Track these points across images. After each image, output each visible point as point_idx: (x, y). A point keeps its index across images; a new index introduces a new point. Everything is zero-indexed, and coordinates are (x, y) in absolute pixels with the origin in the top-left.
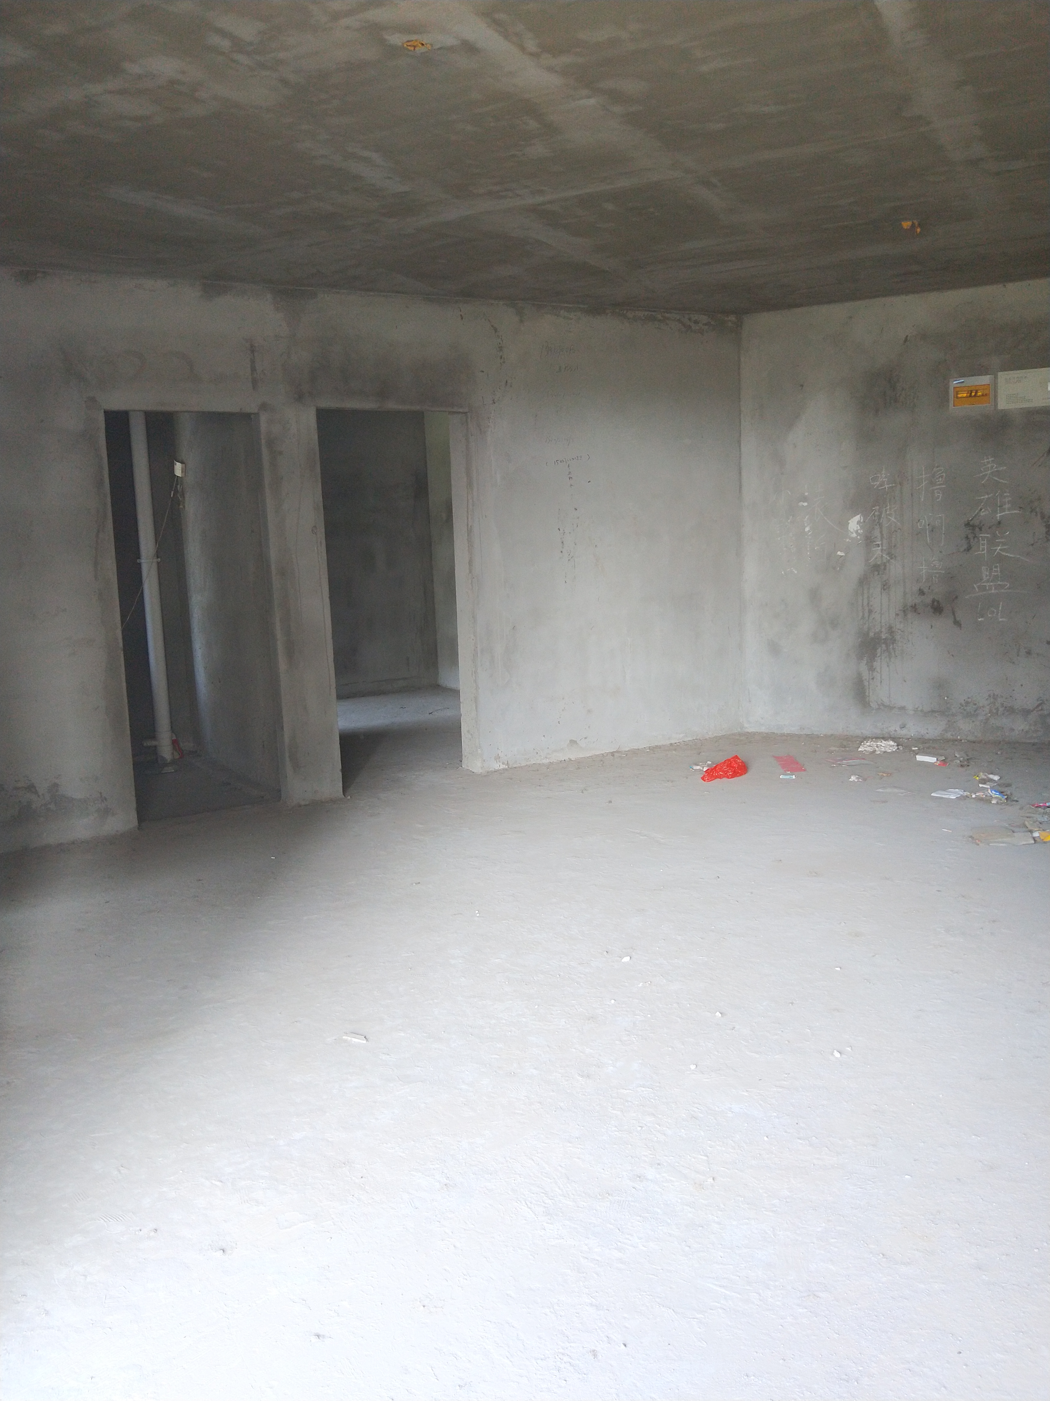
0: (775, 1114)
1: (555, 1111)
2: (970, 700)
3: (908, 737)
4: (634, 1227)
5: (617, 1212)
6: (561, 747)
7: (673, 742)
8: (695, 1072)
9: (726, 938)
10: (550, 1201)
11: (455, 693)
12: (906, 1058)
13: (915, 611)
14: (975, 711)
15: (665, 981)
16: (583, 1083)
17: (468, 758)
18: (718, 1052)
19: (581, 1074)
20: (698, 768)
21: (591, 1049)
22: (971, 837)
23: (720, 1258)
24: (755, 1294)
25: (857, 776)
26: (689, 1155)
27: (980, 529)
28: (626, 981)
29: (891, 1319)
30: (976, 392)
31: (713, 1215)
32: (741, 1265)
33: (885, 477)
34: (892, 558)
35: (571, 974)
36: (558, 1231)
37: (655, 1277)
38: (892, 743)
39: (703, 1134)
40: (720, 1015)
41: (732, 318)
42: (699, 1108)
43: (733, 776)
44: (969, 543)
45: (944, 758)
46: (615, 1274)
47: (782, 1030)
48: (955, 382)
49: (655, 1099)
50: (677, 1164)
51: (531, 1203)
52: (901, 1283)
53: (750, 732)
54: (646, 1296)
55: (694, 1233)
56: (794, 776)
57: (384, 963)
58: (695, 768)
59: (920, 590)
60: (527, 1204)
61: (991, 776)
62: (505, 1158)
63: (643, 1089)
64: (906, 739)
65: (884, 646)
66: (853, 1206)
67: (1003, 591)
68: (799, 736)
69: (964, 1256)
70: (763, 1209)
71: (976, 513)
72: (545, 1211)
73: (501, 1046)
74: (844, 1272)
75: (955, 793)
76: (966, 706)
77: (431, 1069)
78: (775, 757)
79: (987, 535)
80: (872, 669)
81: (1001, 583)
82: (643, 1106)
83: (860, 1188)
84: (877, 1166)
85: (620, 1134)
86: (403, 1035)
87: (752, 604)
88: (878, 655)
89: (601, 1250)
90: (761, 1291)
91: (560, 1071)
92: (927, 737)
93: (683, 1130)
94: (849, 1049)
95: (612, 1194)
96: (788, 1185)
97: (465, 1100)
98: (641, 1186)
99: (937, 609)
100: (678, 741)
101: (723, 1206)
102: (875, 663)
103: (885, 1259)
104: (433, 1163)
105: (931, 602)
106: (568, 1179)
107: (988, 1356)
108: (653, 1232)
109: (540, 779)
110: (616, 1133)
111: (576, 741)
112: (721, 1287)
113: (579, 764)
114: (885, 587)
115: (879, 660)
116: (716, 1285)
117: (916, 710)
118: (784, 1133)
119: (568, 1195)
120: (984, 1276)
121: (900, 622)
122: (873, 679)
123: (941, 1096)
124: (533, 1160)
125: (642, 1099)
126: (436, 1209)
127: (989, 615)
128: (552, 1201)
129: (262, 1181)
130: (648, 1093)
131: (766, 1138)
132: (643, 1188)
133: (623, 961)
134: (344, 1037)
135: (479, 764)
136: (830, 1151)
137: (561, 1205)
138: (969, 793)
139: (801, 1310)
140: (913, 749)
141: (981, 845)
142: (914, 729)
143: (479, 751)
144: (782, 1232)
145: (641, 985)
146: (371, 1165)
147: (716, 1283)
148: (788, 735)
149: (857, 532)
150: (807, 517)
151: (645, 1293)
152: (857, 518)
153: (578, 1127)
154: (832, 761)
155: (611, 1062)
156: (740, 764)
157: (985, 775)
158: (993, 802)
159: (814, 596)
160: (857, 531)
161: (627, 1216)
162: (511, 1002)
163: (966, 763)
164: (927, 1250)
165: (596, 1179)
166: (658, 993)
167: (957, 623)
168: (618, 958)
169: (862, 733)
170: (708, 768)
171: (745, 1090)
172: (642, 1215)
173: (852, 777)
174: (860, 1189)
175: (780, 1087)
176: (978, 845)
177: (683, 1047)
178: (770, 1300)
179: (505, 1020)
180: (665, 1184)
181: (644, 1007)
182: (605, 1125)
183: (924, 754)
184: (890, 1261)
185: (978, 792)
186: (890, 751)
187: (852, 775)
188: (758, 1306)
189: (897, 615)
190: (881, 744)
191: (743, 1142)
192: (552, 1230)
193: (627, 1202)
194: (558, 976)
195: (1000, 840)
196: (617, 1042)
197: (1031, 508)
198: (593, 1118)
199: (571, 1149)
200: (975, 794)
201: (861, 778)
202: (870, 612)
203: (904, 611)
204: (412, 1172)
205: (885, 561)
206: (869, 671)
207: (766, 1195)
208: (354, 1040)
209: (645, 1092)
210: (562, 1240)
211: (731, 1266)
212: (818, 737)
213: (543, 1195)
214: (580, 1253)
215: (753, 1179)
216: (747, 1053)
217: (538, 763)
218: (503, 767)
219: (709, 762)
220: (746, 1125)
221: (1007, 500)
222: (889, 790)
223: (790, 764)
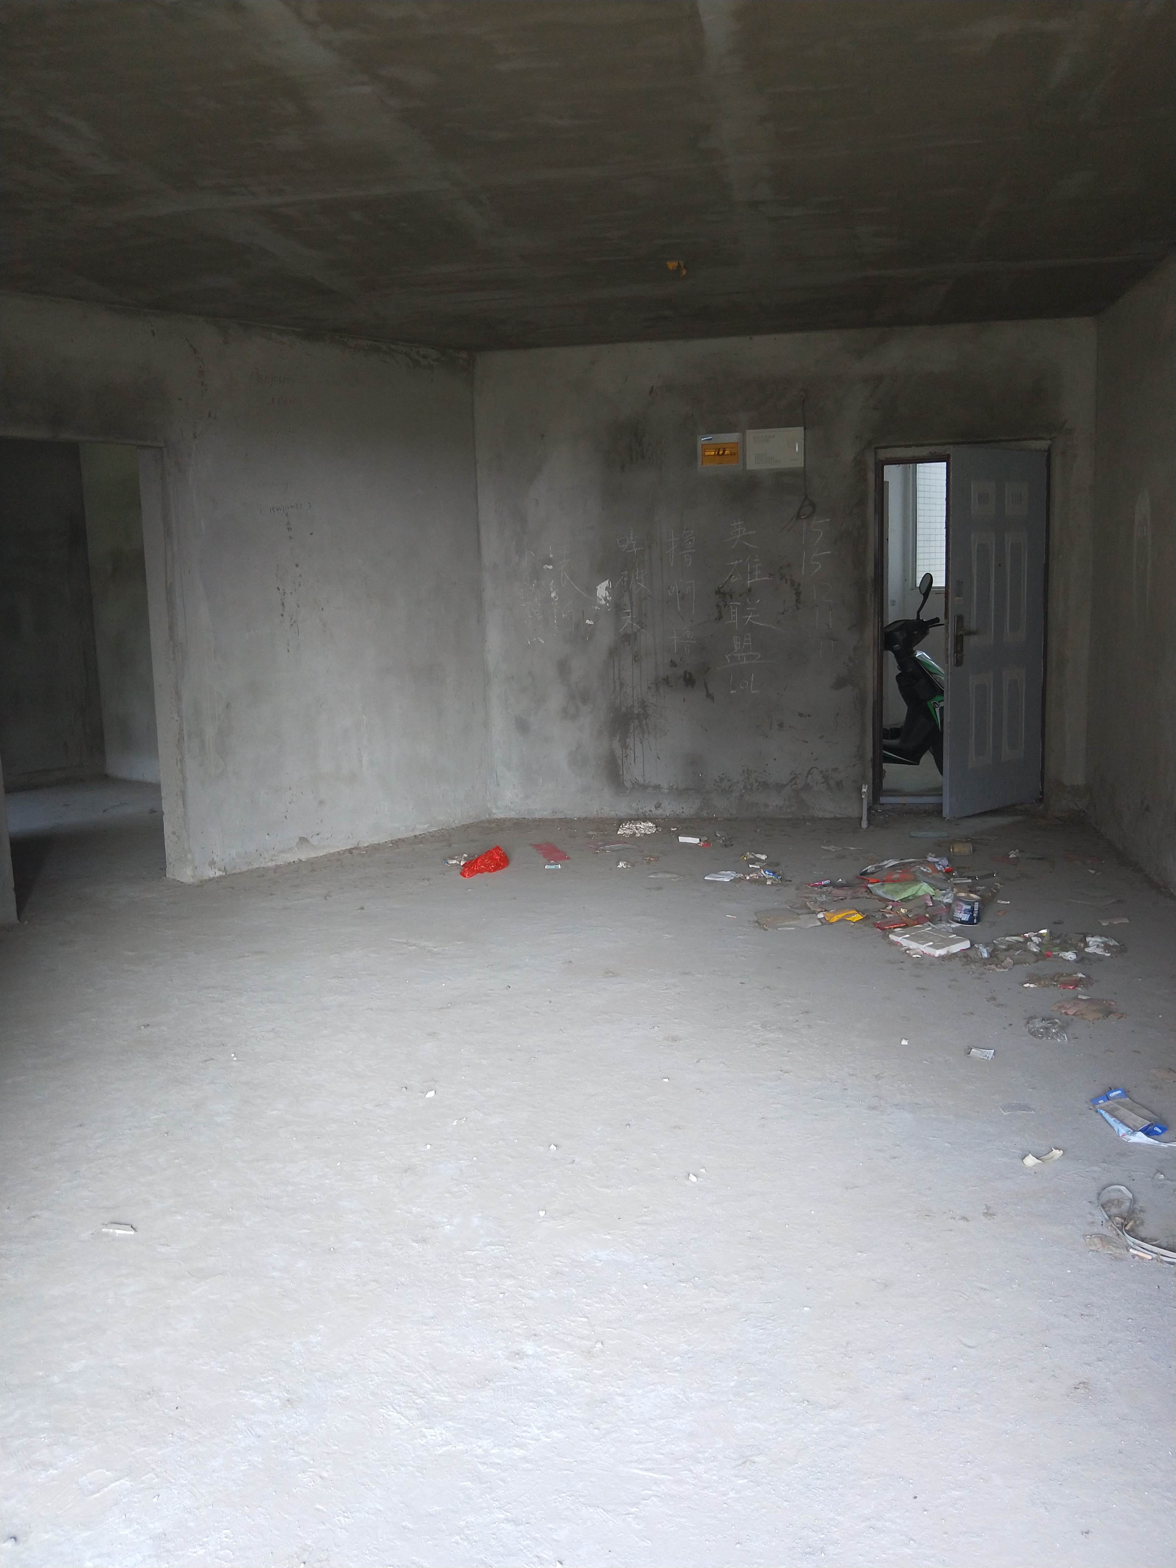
0: (647, 1256)
1: (397, 1289)
2: (724, 776)
3: (664, 817)
4: (529, 1416)
5: (505, 1401)
6: (289, 847)
7: (417, 833)
8: (545, 1219)
9: (536, 1057)
10: (421, 1400)
11: (155, 788)
12: (765, 1174)
13: (667, 684)
14: (730, 788)
15: (481, 1115)
16: (421, 1250)
17: (174, 865)
18: (564, 1191)
19: (414, 1238)
20: (454, 862)
21: (419, 1208)
22: (757, 922)
23: (636, 1436)
24: (686, 1472)
25: (625, 862)
26: (567, 1319)
27: (731, 597)
28: (437, 1121)
29: (837, 1473)
30: (724, 451)
31: (613, 1387)
32: (662, 1440)
33: (633, 540)
34: (642, 628)
35: (368, 1119)
36: (442, 1435)
37: (571, 1473)
38: (650, 824)
39: (575, 1292)
40: (555, 1148)
41: (464, 355)
42: (562, 1261)
43: (495, 870)
44: (720, 612)
45: (707, 839)
46: (524, 1477)
47: (626, 1157)
48: (702, 439)
49: (509, 1258)
50: (557, 1332)
51: (399, 1406)
52: (834, 1430)
53: (499, 818)
54: (567, 1497)
55: (599, 1412)
56: (560, 865)
57: (130, 1130)
58: (451, 863)
59: (671, 661)
60: (395, 1409)
61: (758, 856)
62: (352, 1356)
63: (493, 1247)
64: (662, 820)
65: (636, 721)
66: (760, 1351)
67: (754, 662)
68: (553, 821)
69: (888, 1388)
70: (666, 1370)
71: (726, 579)
72: (419, 1413)
73: (308, 1217)
74: (772, 1428)
75: (727, 875)
76: (720, 782)
77: (229, 1257)
78: (534, 845)
79: (738, 603)
80: (625, 746)
81: (753, 654)
82: (498, 1268)
83: (761, 1329)
84: (772, 1301)
85: (481, 1305)
86: (180, 1218)
87: (497, 677)
88: (631, 731)
89: (498, 1451)
90: (692, 1467)
91: (389, 1239)
92: (683, 816)
93: (551, 1291)
94: (703, 1170)
95: (492, 1379)
96: (684, 1337)
97: (282, 1290)
98: (523, 1364)
99: (689, 681)
100: (423, 833)
101: (622, 1374)
102: (628, 740)
103: (811, 1406)
104: (265, 1375)
105: (684, 675)
106: (436, 1370)
107: (944, 1495)
108: (553, 1418)
109: (269, 887)
110: (476, 1305)
111: (307, 839)
112: (647, 1470)
113: (313, 865)
114: (637, 659)
115: (632, 737)
116: (641, 1469)
117: (671, 788)
118: (663, 1277)
119: (441, 1388)
120: (914, 1407)
121: (653, 695)
122: (626, 756)
123: (812, 1212)
124: (387, 1353)
125: (494, 1260)
126: (284, 1434)
127: (741, 687)
128: (425, 1399)
129: (44, 1436)
130: (500, 1252)
131: (645, 1287)
132: (525, 1367)
133: (427, 1096)
134: (103, 1230)
135: (189, 872)
136: (718, 1291)
137: (435, 1403)
138: (742, 875)
139: (741, 1482)
140: (672, 829)
141: (769, 930)
142: (670, 808)
143: (189, 856)
144: (694, 1394)
145: (455, 1123)
146: (185, 1389)
147: (641, 1467)
148: (540, 820)
149: (605, 599)
150: (553, 582)
151: (565, 1495)
152: (606, 583)
153: (429, 1304)
154: (594, 846)
155: (446, 1220)
156: (502, 856)
157: (753, 855)
158: (768, 883)
159: (563, 668)
160: (606, 597)
161: (517, 1404)
162: (306, 1162)
163: (728, 842)
164: (850, 1388)
165: (469, 1364)
166: (477, 1130)
167: (710, 696)
168: (420, 1094)
169: (617, 814)
170: (466, 862)
171: (606, 1233)
172: (534, 1399)
173: (620, 864)
174: (762, 1331)
175: (643, 1224)
176: (767, 930)
177: (523, 1190)
178: (704, 1476)
179: (305, 1184)
180: (549, 1358)
181: (466, 1148)
182: (461, 1298)
183: (686, 835)
184: (816, 1407)
185: (752, 873)
186: (650, 833)
187: (620, 861)
188: (693, 1485)
189: (649, 688)
190: (640, 826)
191: (621, 1295)
192: (434, 1436)
193: (512, 1387)
194: (355, 1123)
195: (787, 923)
196: (447, 1195)
197: (781, 575)
198: (444, 1291)
199: (428, 1332)
200: (749, 875)
201: (630, 864)
202: (622, 685)
203: (656, 684)
204: (241, 1391)
205: (635, 630)
206: (622, 749)
207: (664, 1353)
208: (118, 1232)
209: (496, 1251)
210: (450, 1446)
211: (651, 1444)
212: (572, 820)
213: (411, 1394)
214: (476, 1459)
215: (645, 1337)
216: (596, 1188)
217: (262, 866)
218: (219, 873)
219: (465, 855)
220: (619, 1273)
221: (757, 566)
222: (660, 876)
223: (552, 853)
